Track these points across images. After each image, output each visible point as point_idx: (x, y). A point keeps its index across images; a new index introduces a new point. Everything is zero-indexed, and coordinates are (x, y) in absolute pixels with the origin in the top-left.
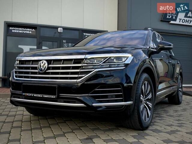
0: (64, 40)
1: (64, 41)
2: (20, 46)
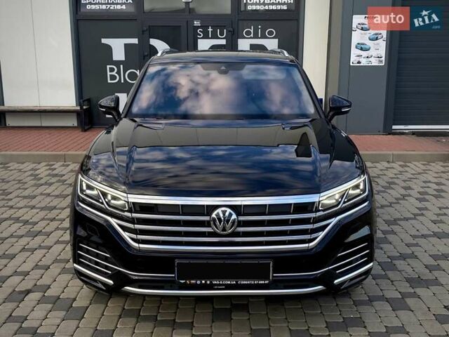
0: (197, 19)
1: (197, 23)
2: (104, 41)
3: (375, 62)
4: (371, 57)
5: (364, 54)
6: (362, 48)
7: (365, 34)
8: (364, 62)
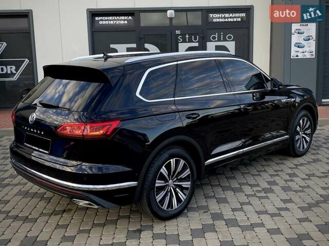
0: (178, 29)
1: (178, 32)
2: (112, 46)
3: (308, 56)
4: (306, 52)
5: (301, 50)
6: (299, 46)
7: (301, 36)
8: (301, 56)
